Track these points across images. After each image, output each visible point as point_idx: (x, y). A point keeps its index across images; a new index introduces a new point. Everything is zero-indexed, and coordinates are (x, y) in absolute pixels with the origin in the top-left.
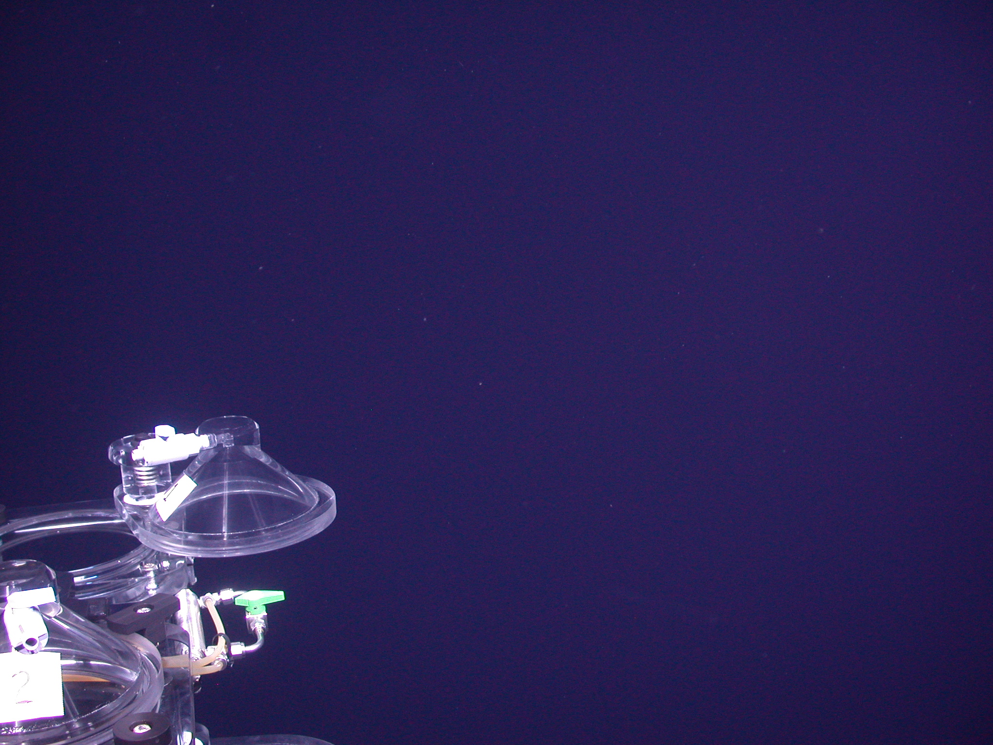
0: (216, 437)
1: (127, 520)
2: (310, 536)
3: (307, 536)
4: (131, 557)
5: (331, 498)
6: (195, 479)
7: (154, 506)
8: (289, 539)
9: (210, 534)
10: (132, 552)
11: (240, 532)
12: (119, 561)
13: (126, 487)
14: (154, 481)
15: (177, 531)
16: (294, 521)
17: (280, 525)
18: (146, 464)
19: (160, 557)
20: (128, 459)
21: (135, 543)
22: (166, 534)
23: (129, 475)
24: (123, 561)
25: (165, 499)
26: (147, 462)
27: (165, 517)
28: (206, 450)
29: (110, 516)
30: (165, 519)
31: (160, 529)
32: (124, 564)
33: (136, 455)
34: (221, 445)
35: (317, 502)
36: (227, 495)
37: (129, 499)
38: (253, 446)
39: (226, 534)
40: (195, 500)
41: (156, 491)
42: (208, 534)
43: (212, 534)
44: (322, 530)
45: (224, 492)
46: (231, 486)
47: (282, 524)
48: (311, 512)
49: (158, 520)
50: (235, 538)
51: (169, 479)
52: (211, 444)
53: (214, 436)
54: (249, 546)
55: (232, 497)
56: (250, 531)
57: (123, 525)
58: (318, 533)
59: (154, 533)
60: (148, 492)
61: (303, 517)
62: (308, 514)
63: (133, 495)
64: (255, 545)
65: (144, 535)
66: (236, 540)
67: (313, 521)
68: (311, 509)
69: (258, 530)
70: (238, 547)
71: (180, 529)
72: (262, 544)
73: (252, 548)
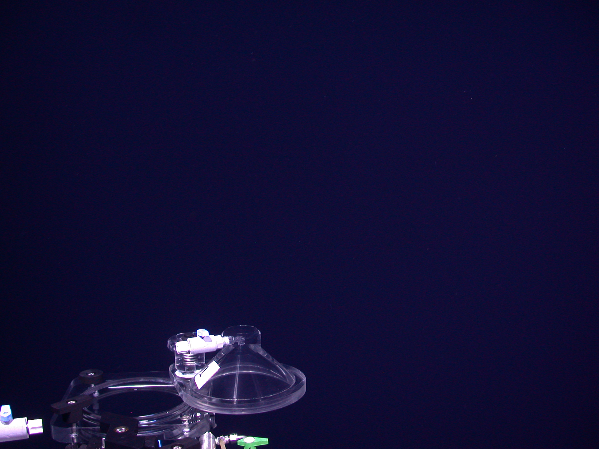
0: (234, 339)
1: (177, 386)
2: (289, 404)
3: (286, 404)
4: (176, 410)
5: (303, 381)
6: (220, 363)
7: (193, 378)
8: (275, 405)
10: (177, 406)
11: (245, 399)
12: (167, 413)
13: (177, 365)
14: (194, 362)
15: (207, 396)
16: (279, 394)
17: (270, 396)
19: (195, 411)
21: (179, 401)
22: (200, 397)
23: (180, 358)
24: (170, 413)
25: (200, 375)
26: (191, 352)
28: (228, 346)
29: (166, 382)
30: (199, 388)
31: (197, 394)
34: (237, 343)
35: (294, 383)
37: (178, 373)
38: (256, 345)
39: (235, 400)
40: (220, 375)
41: (195, 369)
42: (225, 399)
43: (228, 400)
44: (296, 400)
45: (237, 372)
46: (241, 368)
47: (271, 395)
48: (290, 389)
49: (196, 387)
50: (242, 403)
51: (203, 362)
52: (230, 342)
53: (233, 338)
54: (249, 409)
55: (241, 375)
56: (252, 399)
57: (174, 388)
58: (294, 402)
59: (192, 396)
60: (191, 369)
61: (285, 391)
62: (288, 390)
63: (181, 371)
64: (254, 408)
65: (186, 396)
66: (242, 404)
67: (291, 394)
68: (291, 387)
69: (257, 398)
70: (243, 409)
71: (208, 394)
72: (259, 407)
73: (252, 409)
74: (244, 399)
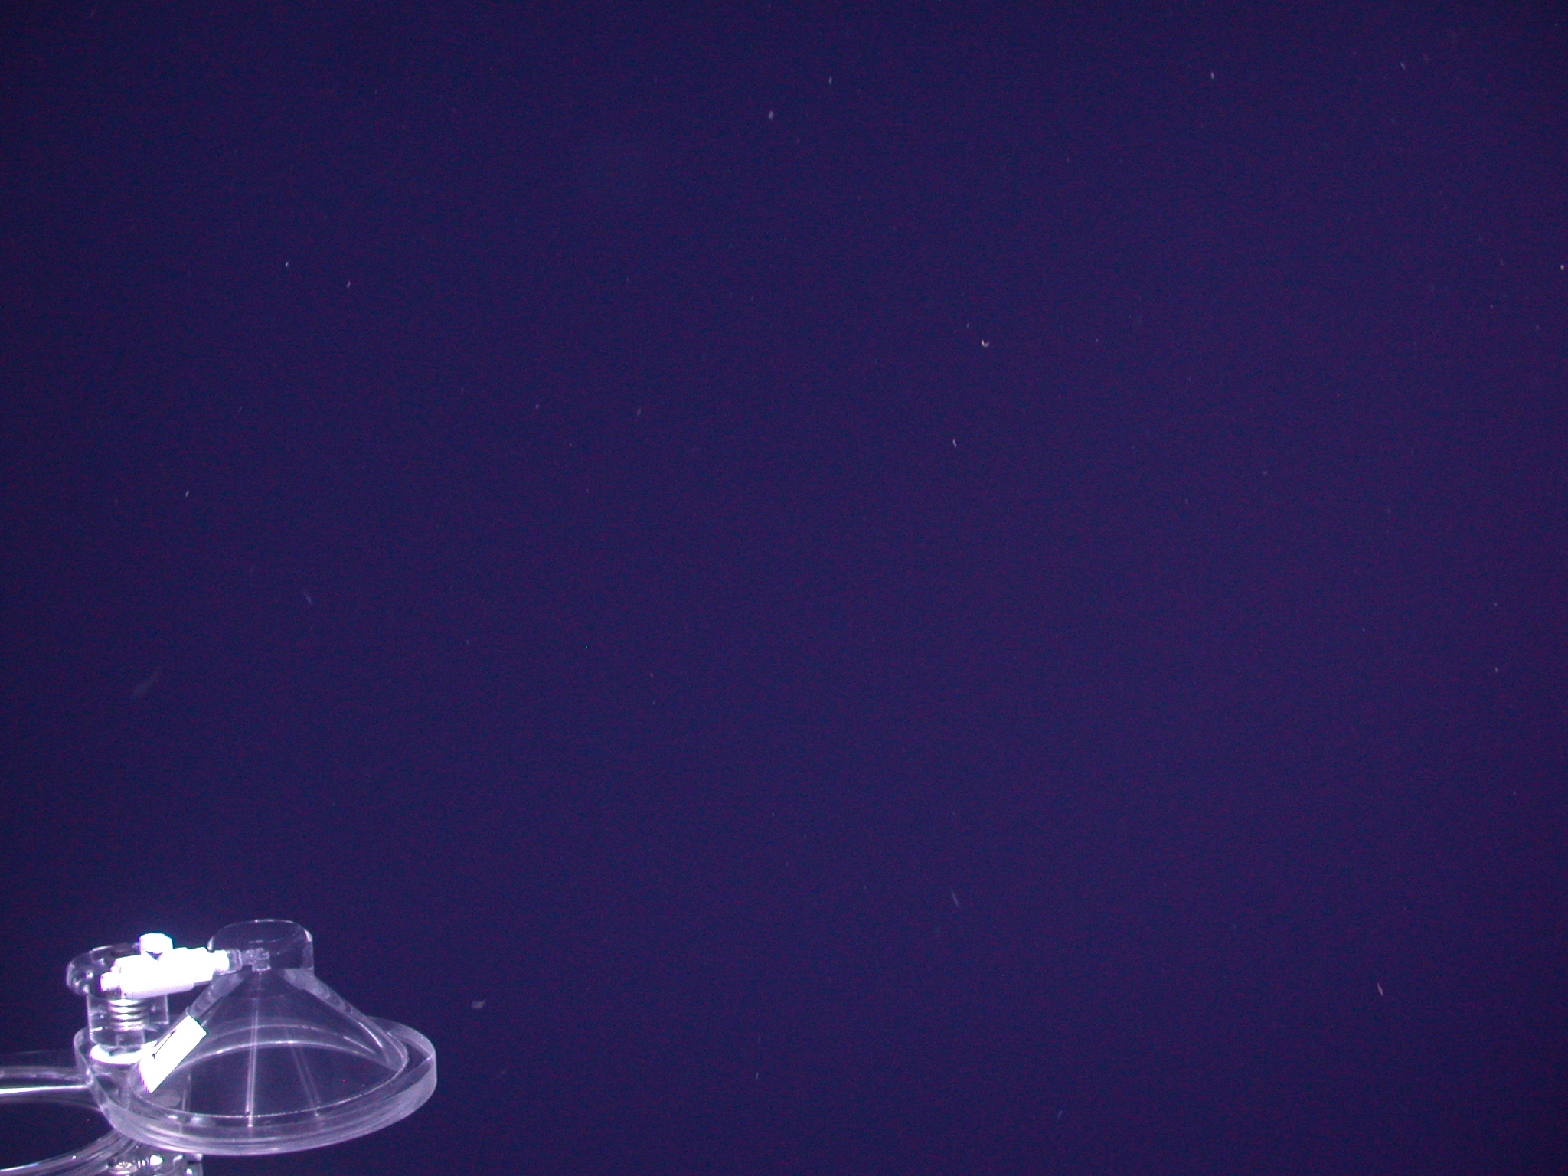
0: (240, 955)
1: (93, 1087)
2: (391, 1122)
3: (382, 1123)
4: (94, 1151)
5: (428, 1059)
6: (205, 1022)
7: (136, 1065)
8: (355, 1126)
9: (224, 1116)
10: (99, 1140)
11: (273, 1115)
12: (74, 1157)
13: (95, 1033)
14: (140, 1023)
15: (177, 1111)
16: (365, 1096)
17: (340, 1103)
18: (123, 996)
19: (144, 1151)
20: (95, 984)
21: (99, 1127)
22: (158, 1114)
23: (101, 1012)
24: (79, 1157)
25: (154, 1055)
26: (125, 994)
27: (152, 1082)
28: (225, 975)
29: (68, 1078)
30: (151, 1088)
31: (147, 1106)
32: (83, 1161)
33: (107, 982)
34: (250, 967)
35: (404, 1066)
36: (255, 1048)
37: (99, 1053)
39: (250, 1117)
40: (209, 1054)
41: (143, 1039)
42: (220, 1116)
43: (227, 1117)
44: (411, 1111)
45: (251, 1045)
46: (264, 1034)
47: (343, 1102)
48: (393, 1082)
49: (143, 1089)
50: (265, 1123)
51: (164, 1020)
52: (232, 965)
53: (237, 954)
54: (284, 1138)
55: (263, 1052)
56: (291, 1113)
57: (86, 1094)
58: (403, 1117)
59: (134, 1111)
60: (131, 1041)
61: (381, 1089)
62: (389, 1085)
63: (105, 1046)
64: (299, 1136)
65: (117, 1113)
66: (265, 1128)
67: (397, 1096)
68: (394, 1077)
69: (303, 1111)
70: (273, 1139)
71: (179, 1107)
72: (310, 1134)
73: (293, 1140)
74: (270, 1113)
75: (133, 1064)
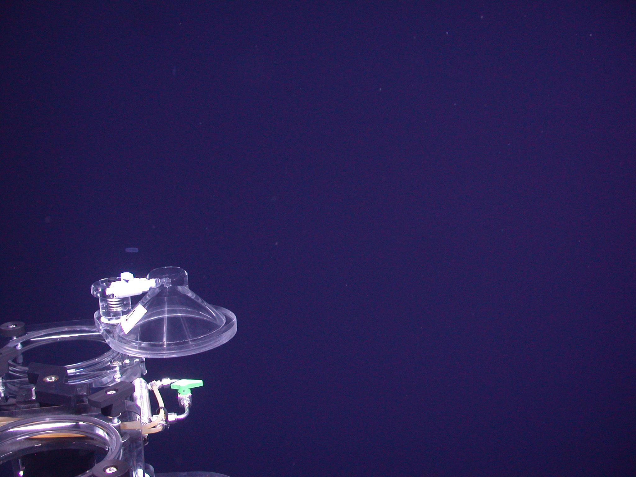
1: (103, 333)
2: (220, 345)
3: (217, 345)
4: (105, 357)
5: (234, 320)
6: (146, 307)
8: (206, 346)
10: (105, 353)
11: (174, 342)
12: (97, 360)
13: (102, 312)
14: (120, 308)
15: (134, 341)
16: (209, 335)
17: (200, 337)
18: (115, 297)
19: (123, 357)
20: (103, 293)
21: (107, 348)
22: (128, 342)
23: (104, 304)
24: (99, 360)
25: (127, 320)
26: (115, 296)
27: (126, 331)
28: (154, 288)
29: (92, 330)
30: (126, 333)
31: (123, 339)
32: (99, 361)
33: (108, 292)
34: (164, 285)
35: (224, 323)
36: (166, 317)
37: (104, 319)
38: (184, 286)
39: (165, 343)
40: (146, 320)
41: (121, 314)
42: (154, 343)
43: (158, 343)
44: (227, 341)
45: (165, 316)
46: (169, 312)
47: (202, 337)
48: (220, 329)
49: (122, 333)
50: (171, 345)
51: (130, 307)
52: (156, 285)
53: (159, 280)
54: (180, 351)
55: (169, 319)
56: (182, 341)
57: (100, 336)
58: (225, 343)
59: (119, 342)
60: (116, 315)
61: (216, 332)
62: (219, 330)
63: (106, 317)
64: (184, 350)
65: (113, 342)
66: (171, 347)
67: (223, 334)
68: (221, 327)
69: (186, 340)
70: (173, 351)
71: (136, 339)
72: (189, 349)
73: (183, 352)
75: (119, 324)
